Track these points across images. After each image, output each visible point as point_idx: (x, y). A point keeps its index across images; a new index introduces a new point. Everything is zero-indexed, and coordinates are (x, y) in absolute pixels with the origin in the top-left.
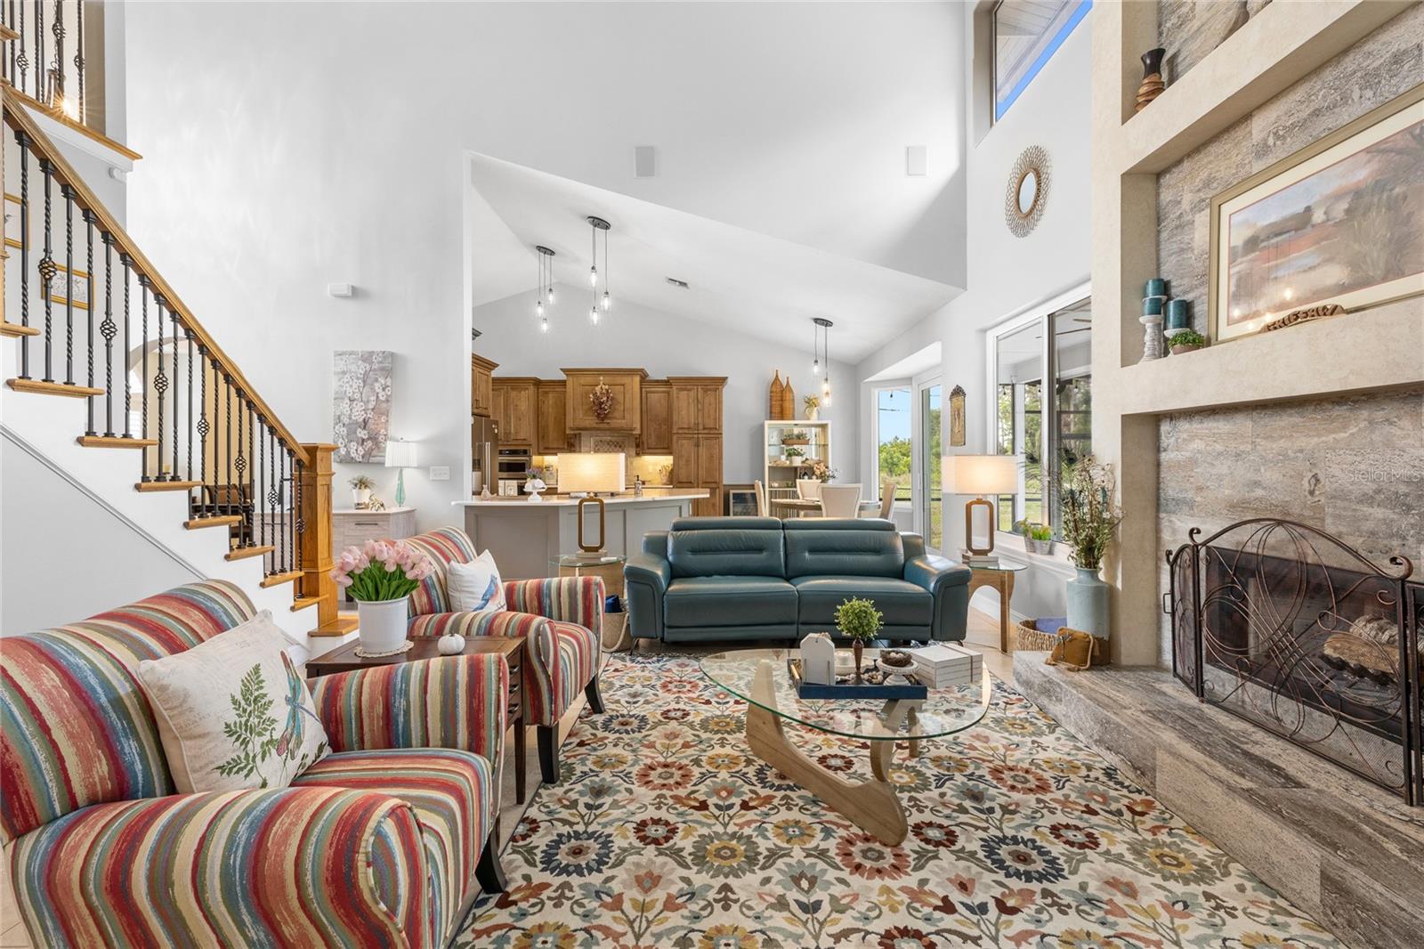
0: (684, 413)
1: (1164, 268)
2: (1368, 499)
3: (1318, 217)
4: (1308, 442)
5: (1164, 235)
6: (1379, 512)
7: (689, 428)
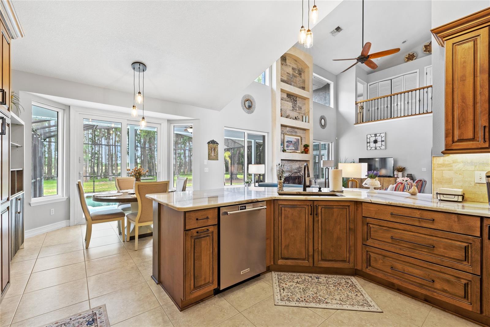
2: (295, 169)
4: (291, 164)
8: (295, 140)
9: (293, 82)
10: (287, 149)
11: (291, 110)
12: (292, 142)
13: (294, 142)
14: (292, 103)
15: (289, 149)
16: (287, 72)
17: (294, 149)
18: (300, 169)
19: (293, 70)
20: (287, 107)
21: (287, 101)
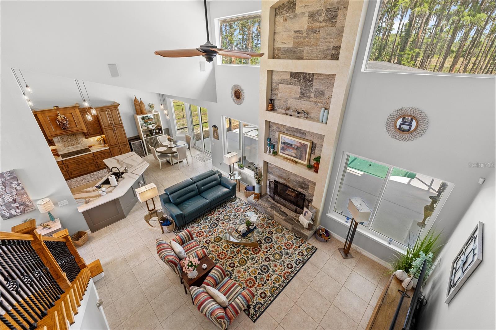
0: (105, 120)
1: (270, 136)
2: (294, 181)
3: (293, 146)
5: (270, 130)
6: (295, 183)
7: (109, 126)
8: (298, 145)
9: (307, 46)
10: (282, 151)
11: (296, 98)
12: (291, 145)
13: (296, 147)
14: (301, 86)
15: (285, 153)
16: (295, 30)
17: (294, 155)
18: (303, 186)
19: (310, 20)
20: (290, 93)
21: (291, 84)
